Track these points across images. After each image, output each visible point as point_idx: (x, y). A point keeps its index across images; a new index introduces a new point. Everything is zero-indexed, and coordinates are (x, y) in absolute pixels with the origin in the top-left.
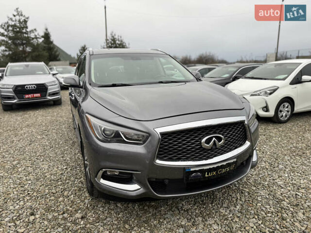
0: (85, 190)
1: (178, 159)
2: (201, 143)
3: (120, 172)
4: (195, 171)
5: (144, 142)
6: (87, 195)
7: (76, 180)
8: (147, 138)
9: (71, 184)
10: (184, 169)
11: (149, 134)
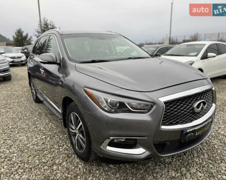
0: (73, 156)
1: (177, 123)
2: (193, 109)
3: (126, 139)
4: (190, 132)
5: (149, 110)
6: (78, 161)
7: (61, 148)
8: (152, 106)
9: (58, 152)
10: (182, 131)
11: (154, 103)
